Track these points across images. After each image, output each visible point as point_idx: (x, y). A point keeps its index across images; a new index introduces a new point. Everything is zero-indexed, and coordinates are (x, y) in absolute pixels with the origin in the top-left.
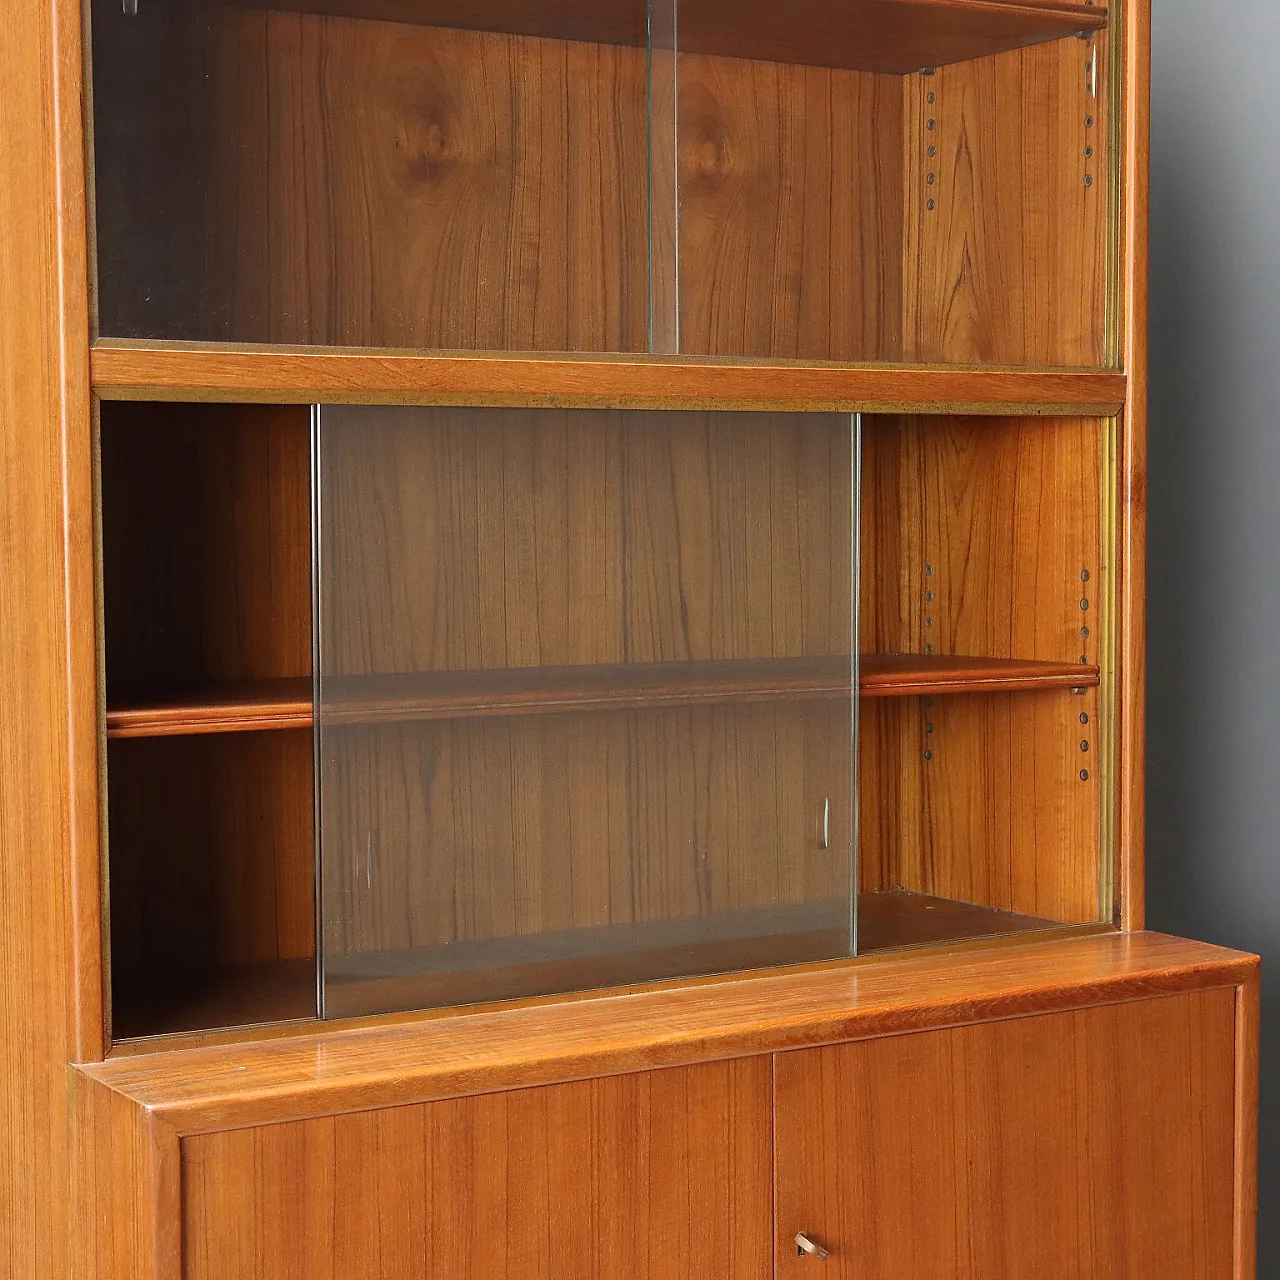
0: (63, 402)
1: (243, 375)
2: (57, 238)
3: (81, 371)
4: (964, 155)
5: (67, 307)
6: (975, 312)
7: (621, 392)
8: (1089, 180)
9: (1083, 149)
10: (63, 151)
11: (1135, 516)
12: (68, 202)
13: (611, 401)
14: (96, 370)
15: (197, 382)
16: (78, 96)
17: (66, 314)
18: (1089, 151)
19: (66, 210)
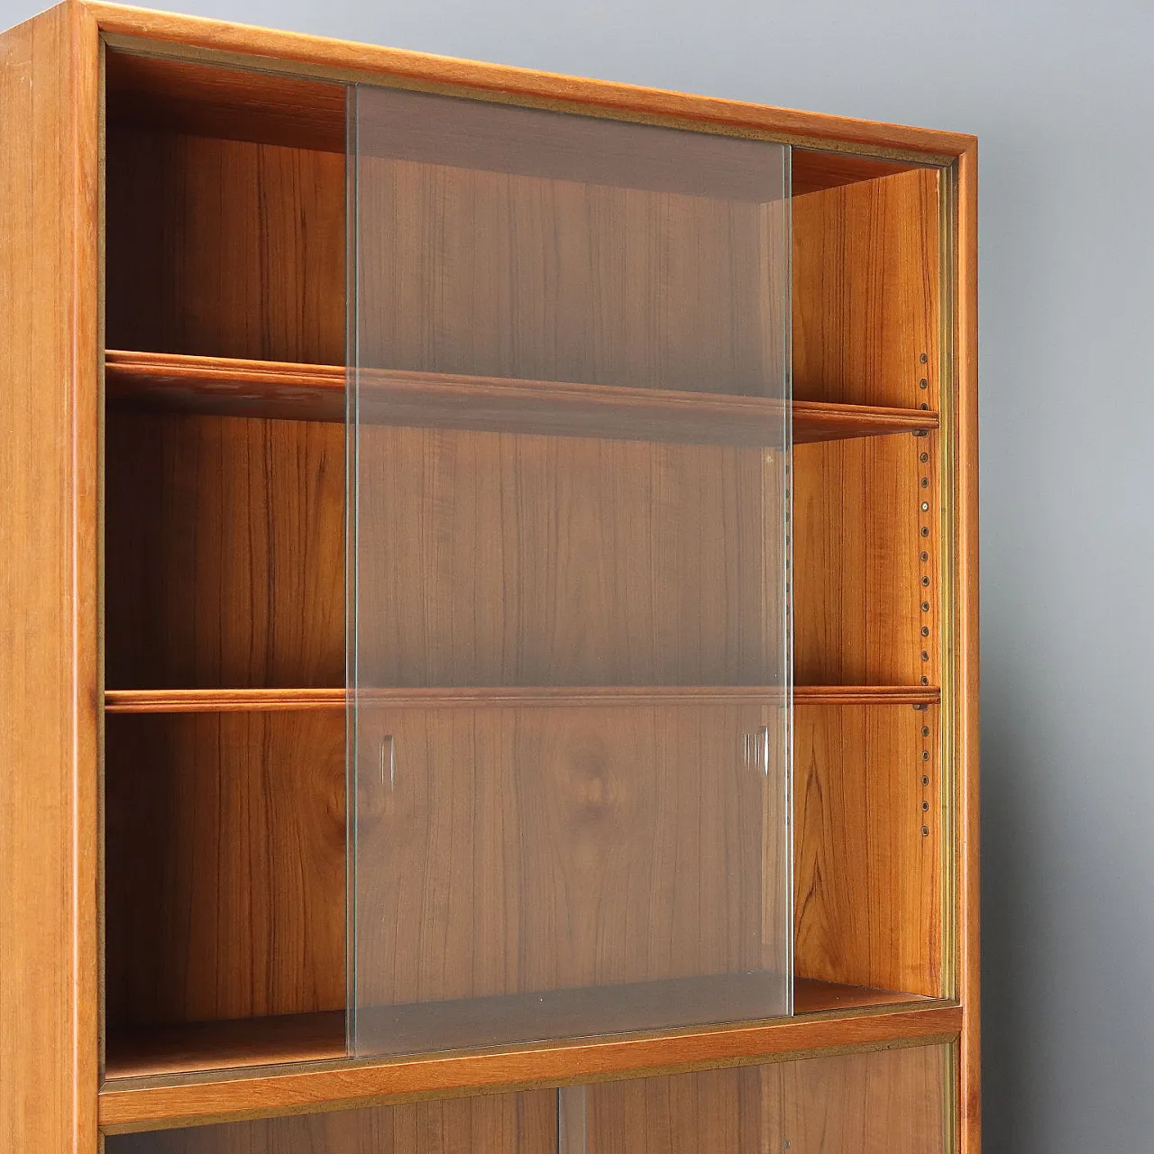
0: (75, 1144)
1: (223, 1101)
2: (72, 1001)
3: (91, 1115)
4: (814, 784)
5: (80, 1061)
6: (825, 924)
7: (537, 1076)
8: (926, 832)
9: (920, 804)
10: (80, 929)
11: (971, 1130)
12: (83, 971)
13: (529, 1085)
14: (103, 1113)
15: (186, 1112)
16: (93, 882)
17: (79, 1067)
18: (925, 806)
19: (82, 978)
